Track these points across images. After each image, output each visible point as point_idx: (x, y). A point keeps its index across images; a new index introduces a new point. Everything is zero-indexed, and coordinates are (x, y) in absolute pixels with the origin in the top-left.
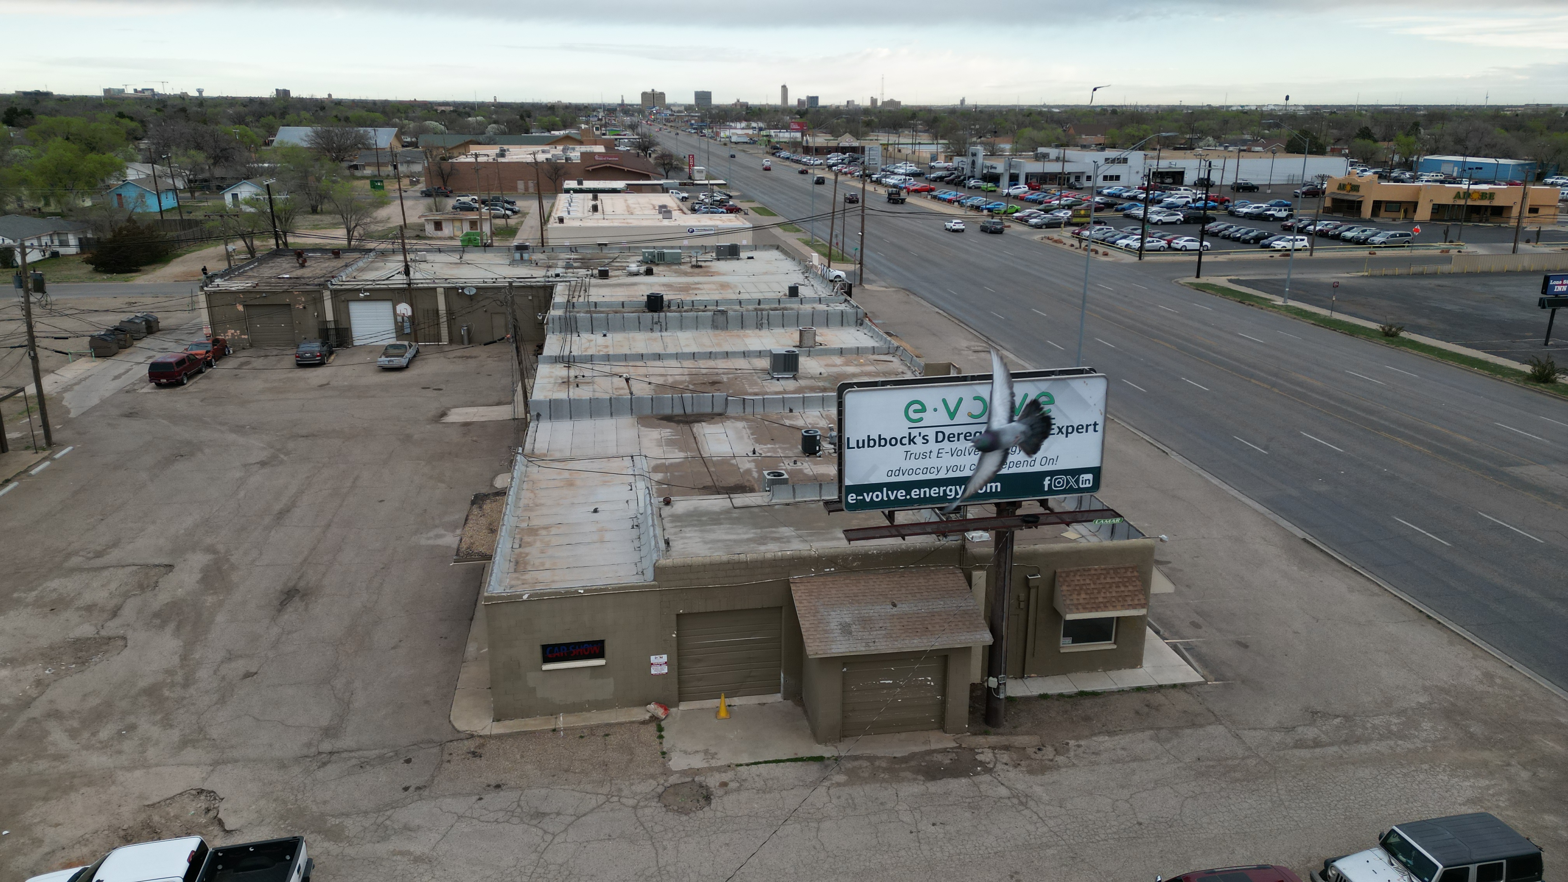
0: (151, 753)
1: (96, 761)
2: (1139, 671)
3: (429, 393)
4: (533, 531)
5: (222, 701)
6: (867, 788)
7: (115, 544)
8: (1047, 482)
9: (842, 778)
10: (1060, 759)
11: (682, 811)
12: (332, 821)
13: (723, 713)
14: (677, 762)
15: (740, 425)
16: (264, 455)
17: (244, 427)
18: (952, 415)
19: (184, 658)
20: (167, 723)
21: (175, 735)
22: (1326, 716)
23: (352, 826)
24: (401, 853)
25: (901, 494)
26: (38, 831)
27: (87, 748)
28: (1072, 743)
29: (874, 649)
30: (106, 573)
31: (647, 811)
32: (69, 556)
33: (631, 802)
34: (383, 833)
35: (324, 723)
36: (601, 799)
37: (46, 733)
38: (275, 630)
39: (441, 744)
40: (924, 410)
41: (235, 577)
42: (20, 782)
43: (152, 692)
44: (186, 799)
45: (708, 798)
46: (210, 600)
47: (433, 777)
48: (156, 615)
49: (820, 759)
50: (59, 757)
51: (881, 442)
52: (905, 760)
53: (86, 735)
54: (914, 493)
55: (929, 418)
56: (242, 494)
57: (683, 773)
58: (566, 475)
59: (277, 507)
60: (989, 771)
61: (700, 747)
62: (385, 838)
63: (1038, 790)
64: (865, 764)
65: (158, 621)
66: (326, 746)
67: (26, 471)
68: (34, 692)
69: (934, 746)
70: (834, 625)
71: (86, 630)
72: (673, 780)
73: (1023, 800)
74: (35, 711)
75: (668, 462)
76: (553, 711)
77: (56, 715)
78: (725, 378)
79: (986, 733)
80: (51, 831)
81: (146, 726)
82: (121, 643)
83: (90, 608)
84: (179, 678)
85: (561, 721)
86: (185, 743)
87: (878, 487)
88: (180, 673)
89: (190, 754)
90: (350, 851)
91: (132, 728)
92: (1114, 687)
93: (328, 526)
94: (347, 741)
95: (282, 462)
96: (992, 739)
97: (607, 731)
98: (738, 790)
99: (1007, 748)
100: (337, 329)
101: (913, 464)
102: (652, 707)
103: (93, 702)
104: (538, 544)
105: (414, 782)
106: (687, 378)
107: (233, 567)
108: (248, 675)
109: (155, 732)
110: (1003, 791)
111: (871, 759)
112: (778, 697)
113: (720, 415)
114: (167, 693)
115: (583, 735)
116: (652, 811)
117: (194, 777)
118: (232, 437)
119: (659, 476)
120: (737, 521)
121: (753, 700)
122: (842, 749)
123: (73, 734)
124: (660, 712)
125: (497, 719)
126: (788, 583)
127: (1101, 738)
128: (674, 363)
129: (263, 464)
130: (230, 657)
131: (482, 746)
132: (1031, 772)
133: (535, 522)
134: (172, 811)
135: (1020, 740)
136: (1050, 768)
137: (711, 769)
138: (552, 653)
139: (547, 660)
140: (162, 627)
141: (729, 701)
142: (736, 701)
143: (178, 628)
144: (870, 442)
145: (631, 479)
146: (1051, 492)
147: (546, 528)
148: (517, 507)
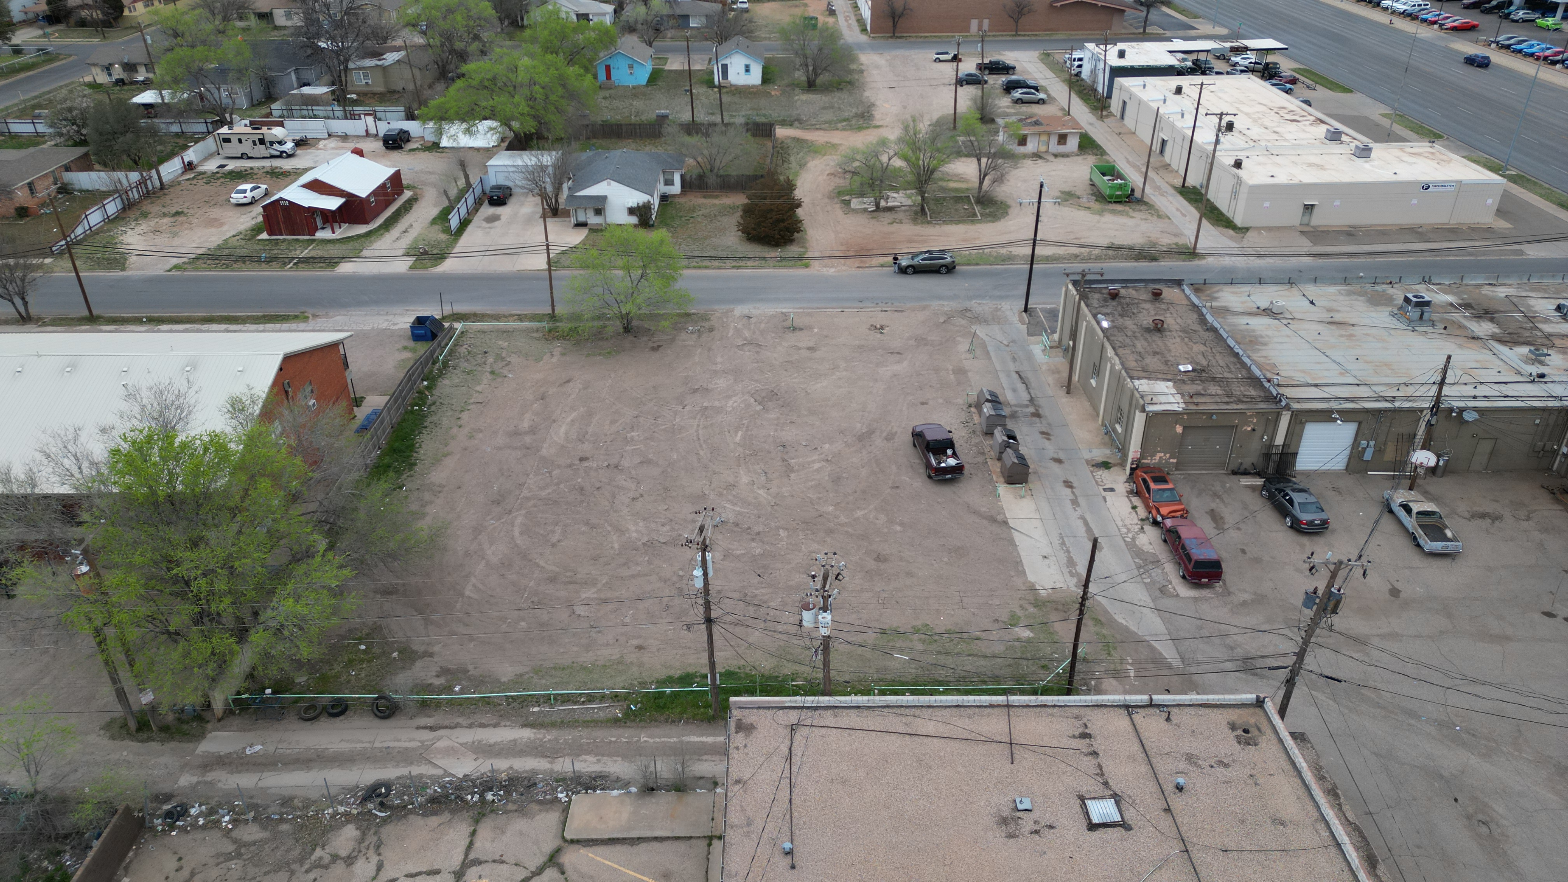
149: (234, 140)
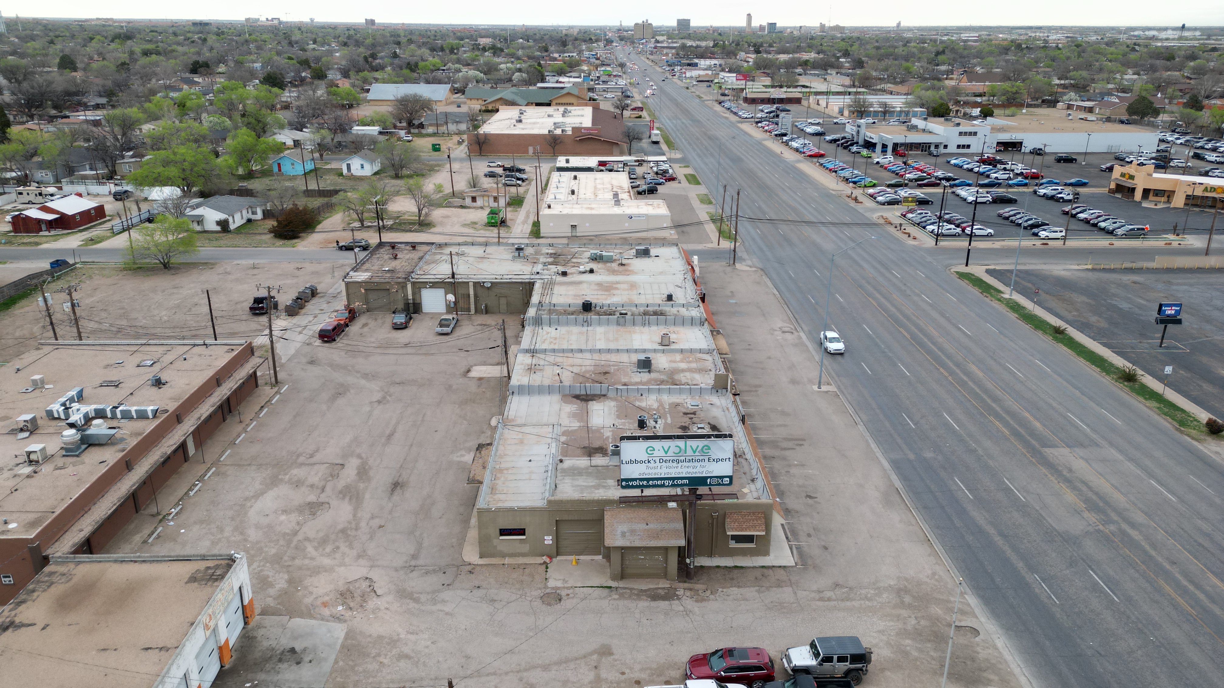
0: (347, 560)
1: (326, 561)
2: (767, 558)
3: (463, 354)
4: (501, 471)
5: (371, 538)
6: (626, 602)
7: (317, 450)
8: (708, 481)
9: (617, 597)
10: (712, 597)
11: (549, 604)
12: (416, 595)
13: (574, 563)
14: (551, 583)
15: (613, 403)
16: (378, 396)
17: (367, 374)
18: (666, 453)
19: (355, 516)
20: (351, 547)
21: (354, 553)
22: (842, 586)
23: (423, 598)
24: (441, 611)
25: (645, 483)
26: (311, 589)
27: (322, 555)
28: (720, 590)
29: (633, 545)
30: (316, 467)
31: (536, 603)
32: (298, 456)
33: (530, 599)
34: (434, 602)
35: (412, 553)
36: (518, 596)
37: (305, 548)
38: (390, 505)
39: (458, 567)
40: (654, 450)
41: (371, 473)
42: (300, 568)
43: (343, 531)
44: (362, 581)
45: (560, 600)
46: (362, 486)
47: (454, 581)
48: (340, 492)
49: (610, 587)
50: (312, 559)
51: (636, 462)
52: (645, 591)
53: (321, 550)
54: (651, 483)
55: (656, 453)
56: (370, 422)
57: (553, 588)
58: (520, 436)
59: (388, 432)
60: (679, 599)
61: (562, 578)
62: (435, 604)
63: (696, 610)
64: (628, 591)
65: (341, 496)
66: (413, 563)
67: (269, 401)
68: (297, 528)
69: (660, 586)
70: (619, 532)
71: (312, 498)
72: (548, 591)
73: (687, 613)
74: (300, 536)
75: (570, 429)
76: (503, 555)
77: (307, 539)
78: (612, 370)
79: (685, 582)
80: (315, 589)
81: (344, 548)
82: (327, 506)
83: (312, 486)
84: (353, 526)
85: (507, 561)
86: (359, 557)
87: (635, 480)
88: (354, 523)
89: (362, 562)
90: (423, 608)
91: (338, 548)
92: (751, 565)
93: (411, 445)
94: (421, 562)
95: (388, 401)
96: (686, 585)
97: (525, 566)
98: (573, 598)
99: (691, 589)
100: (414, 303)
101: (650, 471)
102: (544, 558)
103: (321, 534)
104: (502, 479)
105: (447, 582)
106: (592, 368)
107: (370, 468)
108: (381, 527)
109: (347, 550)
110: (681, 608)
111: (631, 589)
112: (600, 557)
113: (604, 395)
114: (349, 533)
115: (514, 567)
116: (538, 603)
117: (362, 572)
118: (363, 382)
119: (563, 439)
120: (589, 474)
121: (589, 558)
122: (621, 584)
123: (316, 549)
124: (548, 560)
125: (481, 557)
126: (603, 510)
127: (734, 589)
128: (588, 355)
129: (379, 402)
130: (373, 517)
131: (474, 569)
132: (697, 601)
133: (503, 466)
134: (357, 585)
135: (698, 586)
136: (705, 600)
137: (564, 588)
138: (504, 532)
139: (501, 534)
140: (343, 498)
141: (577, 557)
142: (582, 557)
143: (350, 499)
144: (631, 462)
145: (550, 441)
146: (710, 484)
147: (507, 469)
148: (495, 455)
149: (25, 193)
